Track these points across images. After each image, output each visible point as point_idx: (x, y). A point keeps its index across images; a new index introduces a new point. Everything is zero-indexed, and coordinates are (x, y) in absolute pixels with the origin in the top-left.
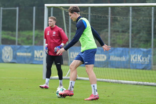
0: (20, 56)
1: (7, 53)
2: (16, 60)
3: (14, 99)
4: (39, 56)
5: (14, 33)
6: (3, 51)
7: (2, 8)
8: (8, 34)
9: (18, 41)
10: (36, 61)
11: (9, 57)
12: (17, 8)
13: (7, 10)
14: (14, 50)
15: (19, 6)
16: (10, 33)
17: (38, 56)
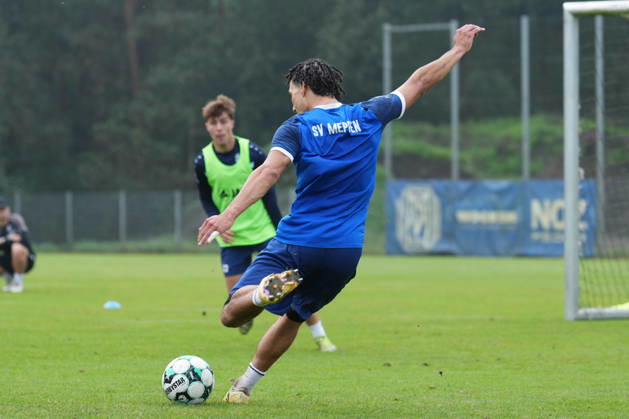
0: (469, 224)
1: (418, 213)
2: (456, 241)
3: (439, 405)
4: (551, 223)
5: (442, 130)
6: (400, 206)
7: (387, 28)
8: (419, 135)
9: (462, 162)
10: (539, 243)
11: (427, 232)
12: (453, 28)
13: (409, 35)
14: (447, 202)
16: (428, 128)
17: (545, 223)
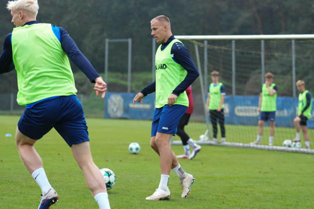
0: (133, 109)
2: (129, 114)
5: (125, 75)
7: (107, 40)
8: (117, 77)
9: (131, 87)
12: (130, 41)
13: (114, 43)
14: (127, 100)
15: (132, 37)
16: (120, 75)
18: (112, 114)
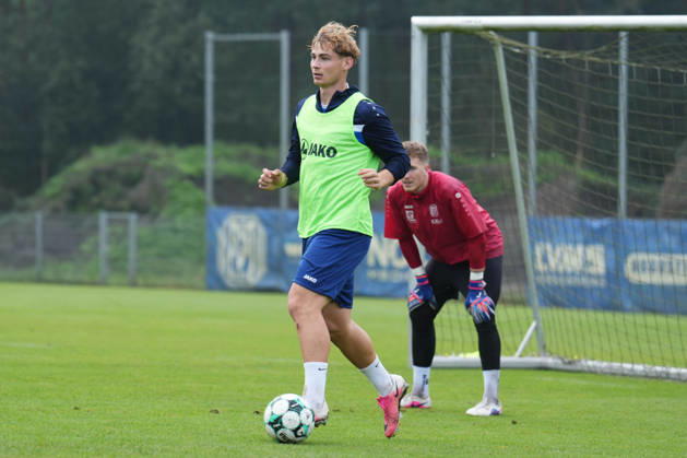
1: (241, 244)
2: (284, 276)
4: (390, 261)
5: (270, 153)
6: (221, 235)
7: (210, 36)
8: (244, 157)
12: (284, 38)
14: (275, 233)
15: (291, 26)
16: (255, 150)
17: (384, 262)
18: (230, 277)
